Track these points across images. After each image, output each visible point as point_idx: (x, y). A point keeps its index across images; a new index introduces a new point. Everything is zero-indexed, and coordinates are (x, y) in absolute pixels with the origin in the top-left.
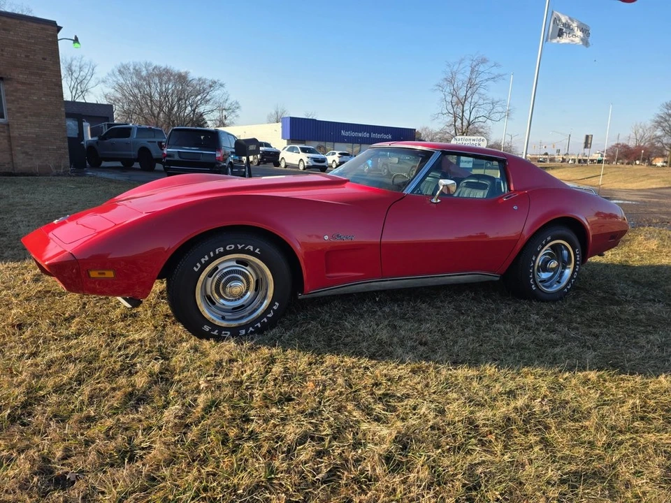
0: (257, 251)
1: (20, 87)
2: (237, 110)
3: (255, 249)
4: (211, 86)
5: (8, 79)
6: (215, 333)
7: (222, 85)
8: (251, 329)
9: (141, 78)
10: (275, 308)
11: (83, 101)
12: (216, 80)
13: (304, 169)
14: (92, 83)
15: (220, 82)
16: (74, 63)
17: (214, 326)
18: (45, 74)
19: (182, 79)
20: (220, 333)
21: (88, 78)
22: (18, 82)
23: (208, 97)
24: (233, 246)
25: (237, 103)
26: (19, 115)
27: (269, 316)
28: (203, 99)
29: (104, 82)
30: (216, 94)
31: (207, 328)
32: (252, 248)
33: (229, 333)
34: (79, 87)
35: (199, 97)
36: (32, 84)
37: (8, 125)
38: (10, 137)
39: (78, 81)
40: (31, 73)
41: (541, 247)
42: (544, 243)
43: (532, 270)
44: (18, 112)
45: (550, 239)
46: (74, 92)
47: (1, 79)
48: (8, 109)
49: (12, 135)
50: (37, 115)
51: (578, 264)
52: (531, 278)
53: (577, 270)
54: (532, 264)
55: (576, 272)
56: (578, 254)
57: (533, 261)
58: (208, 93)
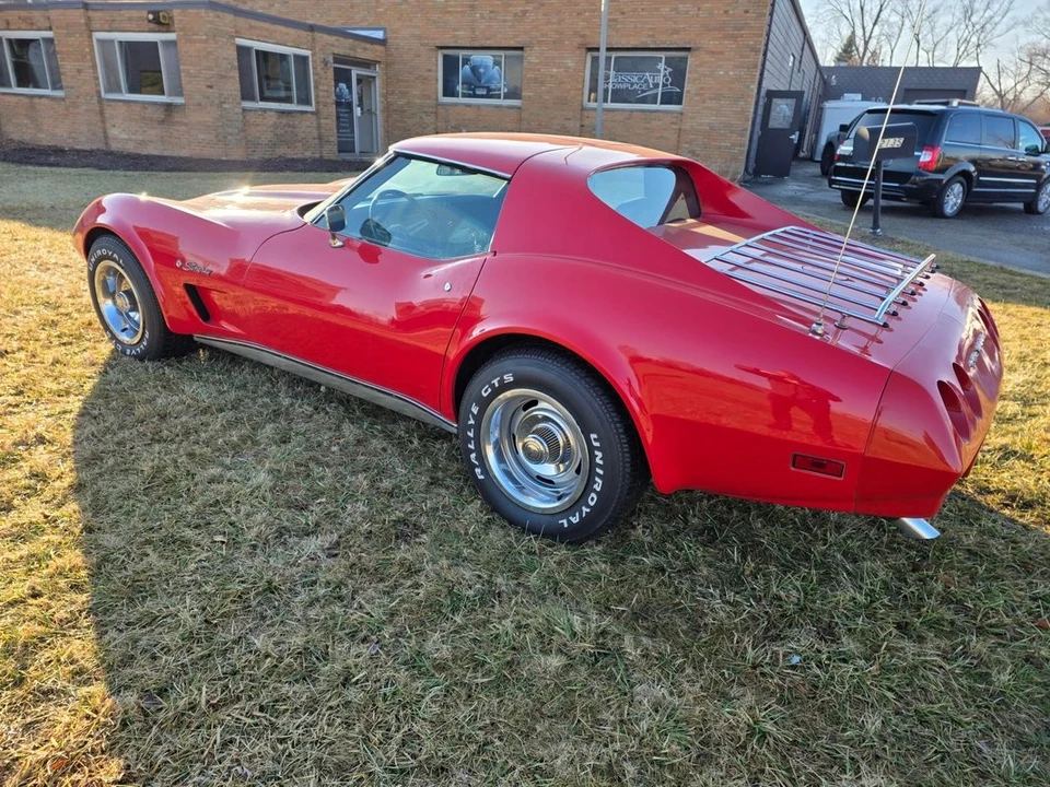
1: (707, 58)
5: (698, 49)
10: (147, 336)
14: (1001, 28)
18: (742, 36)
21: (997, 19)
22: (707, 52)
26: (698, 98)
29: (1026, 24)
34: (974, 39)
36: (721, 53)
37: (682, 114)
38: (680, 129)
39: (978, 27)
40: (725, 37)
41: (490, 390)
42: (497, 385)
43: (471, 434)
44: (697, 95)
45: (512, 379)
46: (962, 49)
47: (689, 49)
48: (688, 92)
49: (683, 128)
50: (718, 97)
51: (599, 476)
52: (472, 451)
53: (597, 488)
54: (472, 422)
55: (595, 491)
56: (598, 449)
57: (473, 414)
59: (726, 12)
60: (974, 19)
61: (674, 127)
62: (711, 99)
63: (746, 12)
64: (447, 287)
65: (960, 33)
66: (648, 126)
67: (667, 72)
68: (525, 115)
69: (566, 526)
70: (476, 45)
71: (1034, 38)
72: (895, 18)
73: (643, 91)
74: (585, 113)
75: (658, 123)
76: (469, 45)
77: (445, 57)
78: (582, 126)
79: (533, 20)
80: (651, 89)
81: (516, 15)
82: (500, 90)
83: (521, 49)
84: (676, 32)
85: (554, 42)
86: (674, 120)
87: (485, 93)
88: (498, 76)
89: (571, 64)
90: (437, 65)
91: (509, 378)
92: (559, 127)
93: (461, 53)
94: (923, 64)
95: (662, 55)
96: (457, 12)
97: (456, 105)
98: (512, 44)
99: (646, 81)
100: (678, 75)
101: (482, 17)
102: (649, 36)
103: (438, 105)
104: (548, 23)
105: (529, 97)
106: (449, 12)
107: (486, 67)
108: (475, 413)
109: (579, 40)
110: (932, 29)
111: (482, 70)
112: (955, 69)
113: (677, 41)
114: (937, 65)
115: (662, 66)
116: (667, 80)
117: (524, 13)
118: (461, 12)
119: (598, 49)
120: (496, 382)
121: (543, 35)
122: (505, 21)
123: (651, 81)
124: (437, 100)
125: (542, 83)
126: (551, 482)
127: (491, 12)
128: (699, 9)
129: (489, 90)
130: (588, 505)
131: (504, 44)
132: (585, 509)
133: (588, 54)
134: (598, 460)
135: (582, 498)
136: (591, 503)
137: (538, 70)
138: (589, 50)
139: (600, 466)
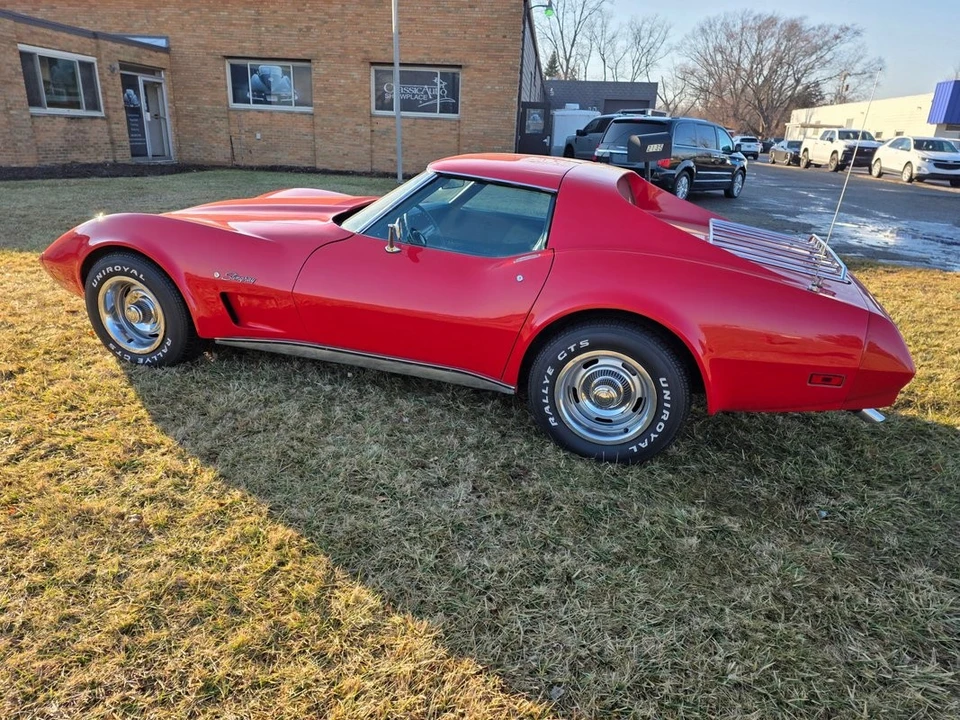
0: (141, 276)
1: (477, 75)
2: (878, 74)
3: (139, 274)
4: (837, 37)
5: (467, 67)
6: (119, 353)
7: (857, 33)
8: (148, 360)
9: (730, 36)
10: (168, 344)
12: (849, 25)
14: (661, 52)
15: (856, 28)
16: (647, 26)
17: (119, 347)
19: (793, 29)
20: (123, 354)
21: (658, 45)
22: (475, 70)
23: (827, 57)
24: (120, 267)
25: (880, 61)
26: (471, 108)
27: (164, 351)
28: (819, 58)
29: (677, 48)
30: (844, 49)
31: (112, 346)
32: (136, 273)
33: (129, 357)
34: (644, 60)
35: (814, 57)
36: (488, 71)
37: (459, 121)
38: (459, 135)
39: (645, 50)
40: (489, 57)
41: (565, 355)
42: (573, 350)
43: (546, 392)
44: (471, 106)
45: (588, 344)
46: (636, 68)
47: (460, 67)
48: (463, 103)
49: (462, 133)
50: (488, 108)
51: (667, 409)
52: (546, 405)
53: (665, 418)
54: (547, 381)
55: (663, 421)
56: (666, 388)
57: (548, 375)
58: (829, 49)
59: (488, 36)
60: (642, 44)
61: (454, 132)
62: (482, 109)
63: (505, 37)
64: (520, 278)
65: (634, 55)
66: (431, 131)
67: (443, 85)
68: (318, 120)
69: (636, 450)
70: (264, 56)
71: (685, 60)
72: (586, 42)
73: (424, 102)
74: (374, 120)
75: (441, 129)
76: (256, 56)
77: (233, 66)
78: (372, 131)
79: (318, 36)
80: (429, 100)
81: (300, 30)
82: (290, 97)
83: (309, 61)
84: (448, 51)
85: (340, 56)
86: (453, 127)
88: (287, 85)
89: (356, 75)
90: (225, 73)
91: (584, 343)
92: (351, 132)
93: (249, 63)
94: (610, 79)
95: (438, 71)
96: (242, 25)
97: (248, 110)
98: (299, 56)
99: (426, 93)
100: (453, 88)
101: (268, 31)
102: (425, 54)
103: (229, 110)
104: (333, 38)
105: (320, 104)
106: (234, 25)
107: (275, 76)
108: (551, 374)
109: (363, 55)
110: (613, 51)
111: (271, 79)
112: (632, 84)
113: (449, 59)
114: (620, 80)
115: (438, 80)
116: (443, 92)
117: (309, 29)
118: (246, 25)
119: (392, 64)
120: (572, 348)
121: (328, 50)
122: (290, 35)
123: (429, 93)
124: (228, 106)
125: (332, 92)
126: (611, 421)
127: (277, 26)
128: (465, 33)
129: (280, 97)
130: (656, 432)
131: (292, 56)
132: (653, 436)
133: (373, 69)
134: (666, 397)
135: (651, 427)
136: (659, 430)
137: (327, 81)
138: (372, 64)
139: (667, 401)
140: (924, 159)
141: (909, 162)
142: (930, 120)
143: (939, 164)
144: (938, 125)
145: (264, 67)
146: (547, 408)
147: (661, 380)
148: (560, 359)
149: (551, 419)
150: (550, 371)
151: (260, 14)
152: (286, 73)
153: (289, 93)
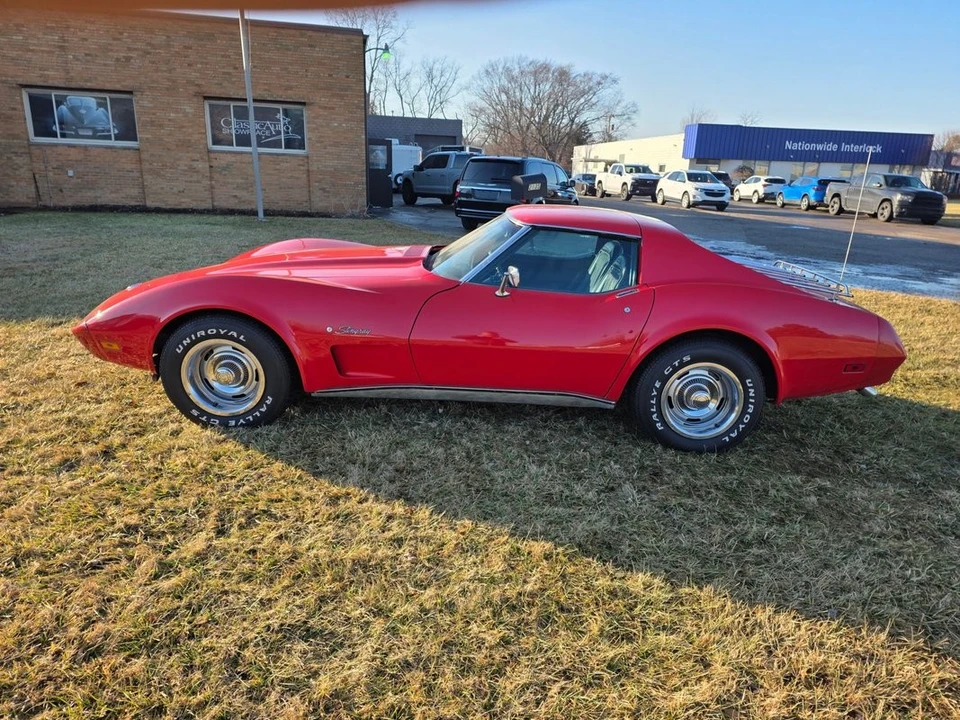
0: (242, 338)
1: (321, 112)
2: (634, 116)
3: (239, 336)
4: (599, 83)
5: (310, 104)
6: (204, 419)
7: (615, 81)
8: (242, 421)
9: (512, 79)
10: (268, 402)
11: (440, 116)
12: (607, 74)
13: (689, 206)
14: (453, 91)
15: (613, 76)
16: (437, 66)
17: (203, 412)
19: (563, 75)
20: (208, 419)
21: (450, 84)
22: (320, 107)
23: (594, 100)
24: (215, 331)
25: (634, 105)
26: (318, 145)
27: (262, 410)
28: (586, 101)
29: (467, 88)
30: (606, 94)
31: (195, 412)
32: (235, 335)
33: (218, 421)
34: (438, 97)
35: (582, 100)
36: (333, 108)
37: (307, 157)
38: (308, 170)
39: (438, 89)
40: (333, 96)
41: (671, 369)
42: (677, 365)
43: (653, 402)
44: (318, 142)
45: (689, 359)
46: (432, 104)
47: (304, 104)
48: (309, 139)
49: (311, 169)
50: (336, 144)
51: (752, 403)
52: (654, 413)
53: (750, 411)
54: (655, 393)
55: (748, 413)
56: (751, 387)
57: (656, 388)
58: (594, 94)
59: (330, 75)
60: (435, 82)
61: (302, 168)
62: (330, 145)
64: (627, 310)
65: (428, 92)
66: (278, 167)
67: (286, 122)
68: (145, 156)
69: (728, 440)
70: (73, 85)
71: (474, 98)
72: (382, 78)
73: (267, 137)
74: (212, 155)
75: (286, 165)
76: (64, 86)
77: (32, 98)
78: (211, 167)
79: (140, 67)
80: (274, 136)
81: (118, 60)
82: (109, 131)
83: (131, 93)
84: (290, 88)
85: (167, 89)
86: (301, 163)
87: (90, 133)
88: (104, 118)
89: (188, 110)
90: (22, 104)
91: (686, 358)
92: (184, 168)
93: (54, 94)
94: (408, 115)
95: (280, 107)
96: (43, 51)
97: (56, 145)
98: (118, 87)
99: (268, 128)
100: (298, 126)
101: (76, 58)
102: (265, 90)
103: (30, 145)
104: (157, 70)
105: (147, 139)
106: (32, 51)
107: (88, 109)
108: (658, 387)
109: (196, 89)
110: (408, 87)
111: (83, 111)
112: (429, 119)
113: (291, 96)
114: (419, 116)
115: (280, 116)
116: (288, 128)
117: (128, 59)
118: (48, 52)
120: (676, 363)
121: (153, 82)
122: (105, 65)
123: (272, 129)
124: (28, 140)
125: (161, 126)
126: (699, 420)
127: (86, 55)
128: (306, 71)
129: (95, 131)
130: (743, 423)
131: (108, 86)
132: (741, 426)
133: (206, 102)
134: (751, 394)
135: (739, 420)
136: (746, 421)
137: (154, 114)
138: (206, 98)
139: (752, 398)
140: (697, 189)
141: (686, 192)
142: (685, 156)
143: (709, 193)
144: (691, 160)
145: (74, 98)
146: (654, 416)
147: (748, 381)
148: (666, 373)
149: (658, 425)
150: (658, 385)
151: (64, 41)
152: (101, 104)
153: (107, 127)
